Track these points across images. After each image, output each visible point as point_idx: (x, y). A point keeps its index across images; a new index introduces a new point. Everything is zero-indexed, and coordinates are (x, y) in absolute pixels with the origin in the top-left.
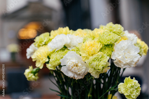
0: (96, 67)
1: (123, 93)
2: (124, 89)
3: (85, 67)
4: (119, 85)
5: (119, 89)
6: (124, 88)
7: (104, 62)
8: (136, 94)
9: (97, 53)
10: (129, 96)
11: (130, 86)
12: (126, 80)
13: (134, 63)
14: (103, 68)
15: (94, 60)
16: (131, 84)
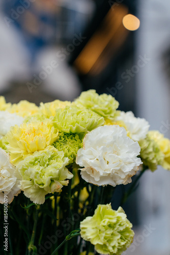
0: (36, 177)
1: (88, 238)
2: (93, 231)
3: (16, 178)
4: (84, 221)
5: (82, 230)
6: (93, 228)
7: (55, 167)
8: (119, 243)
9: (43, 150)
10: (104, 247)
11: (106, 224)
12: (100, 210)
13: (123, 176)
14: (52, 181)
15: (33, 164)
16: (107, 220)
